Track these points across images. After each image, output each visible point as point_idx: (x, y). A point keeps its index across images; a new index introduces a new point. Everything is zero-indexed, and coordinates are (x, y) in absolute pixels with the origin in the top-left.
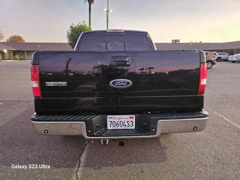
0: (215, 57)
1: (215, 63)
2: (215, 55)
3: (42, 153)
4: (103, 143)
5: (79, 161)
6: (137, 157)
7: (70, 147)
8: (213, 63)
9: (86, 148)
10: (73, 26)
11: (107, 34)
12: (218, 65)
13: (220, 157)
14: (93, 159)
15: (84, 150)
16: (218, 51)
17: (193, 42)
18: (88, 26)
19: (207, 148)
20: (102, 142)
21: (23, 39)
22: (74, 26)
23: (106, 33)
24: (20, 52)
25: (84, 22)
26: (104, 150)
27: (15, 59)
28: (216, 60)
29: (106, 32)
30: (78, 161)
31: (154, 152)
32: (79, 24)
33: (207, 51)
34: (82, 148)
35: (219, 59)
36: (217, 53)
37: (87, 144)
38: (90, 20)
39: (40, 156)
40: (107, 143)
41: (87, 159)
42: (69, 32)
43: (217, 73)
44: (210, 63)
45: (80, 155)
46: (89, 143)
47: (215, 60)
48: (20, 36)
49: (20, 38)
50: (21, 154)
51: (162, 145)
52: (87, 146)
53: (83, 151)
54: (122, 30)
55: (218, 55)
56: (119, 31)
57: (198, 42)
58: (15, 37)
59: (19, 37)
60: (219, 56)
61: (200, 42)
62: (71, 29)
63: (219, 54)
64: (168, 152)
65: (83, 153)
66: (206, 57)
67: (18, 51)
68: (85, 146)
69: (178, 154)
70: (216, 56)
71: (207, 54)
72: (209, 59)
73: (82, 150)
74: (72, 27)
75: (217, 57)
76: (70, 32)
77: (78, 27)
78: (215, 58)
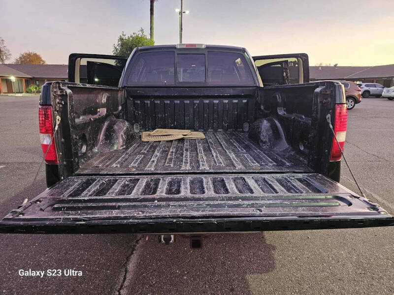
0: (360, 91)
1: (360, 101)
2: (359, 86)
3: (63, 255)
4: (164, 242)
5: (126, 269)
6: (224, 263)
7: (111, 245)
8: (356, 101)
9: (138, 245)
10: (124, 38)
11: (176, 52)
12: (365, 103)
13: (365, 265)
14: (149, 266)
15: (134, 249)
16: (364, 80)
17: (324, 65)
18: (149, 37)
19: (345, 249)
20: (162, 240)
21: (43, 59)
22: (126, 37)
23: (175, 50)
24: (38, 80)
25: (142, 30)
26: (169, 250)
27: (30, 91)
28: (362, 95)
29: (175, 48)
30: (123, 270)
31: (254, 254)
32: (134, 34)
33: (347, 80)
34: (131, 246)
35: (366, 94)
36: (364, 85)
37: (140, 239)
38: (151, 28)
39: (59, 260)
40: (171, 242)
41: (139, 265)
42: (117, 47)
43: (363, 117)
44: (350, 100)
45: (128, 259)
46: (143, 237)
47: (359, 95)
48: (38, 54)
49: (37, 57)
50: (28, 255)
51: (268, 242)
52: (141, 242)
53: (133, 251)
54: (202, 45)
55: (364, 88)
56: (197, 47)
57: (332, 65)
58: (29, 55)
59: (35, 55)
60: (367, 88)
61: (336, 66)
62: (120, 43)
63: (366, 86)
64: (276, 254)
65: (132, 256)
66: (346, 91)
67: (34, 78)
68: (137, 242)
69: (294, 258)
70: (361, 88)
71: (346, 85)
72: (349, 94)
73: (131, 250)
74: (121, 39)
75: (362, 90)
76: (119, 48)
77: (131, 39)
78: (360, 93)
